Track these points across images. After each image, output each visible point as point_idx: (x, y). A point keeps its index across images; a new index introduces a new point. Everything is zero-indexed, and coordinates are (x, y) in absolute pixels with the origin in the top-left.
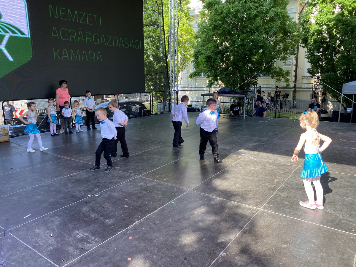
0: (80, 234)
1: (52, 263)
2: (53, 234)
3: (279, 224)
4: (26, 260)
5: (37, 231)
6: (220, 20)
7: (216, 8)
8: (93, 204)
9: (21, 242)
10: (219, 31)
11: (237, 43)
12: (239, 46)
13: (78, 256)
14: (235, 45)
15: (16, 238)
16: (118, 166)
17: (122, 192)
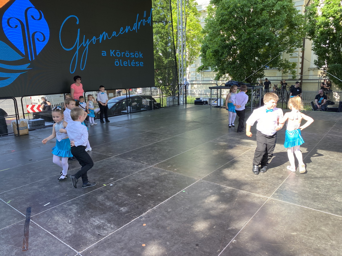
0: (97, 221)
1: (71, 248)
2: (72, 221)
3: (288, 212)
4: (47, 245)
5: (56, 218)
6: (226, 15)
7: (223, 3)
8: (108, 193)
9: (41, 229)
10: (226, 26)
11: (244, 37)
12: (246, 39)
13: (95, 242)
14: (242, 39)
15: (37, 224)
16: (130, 157)
17: (135, 181)
